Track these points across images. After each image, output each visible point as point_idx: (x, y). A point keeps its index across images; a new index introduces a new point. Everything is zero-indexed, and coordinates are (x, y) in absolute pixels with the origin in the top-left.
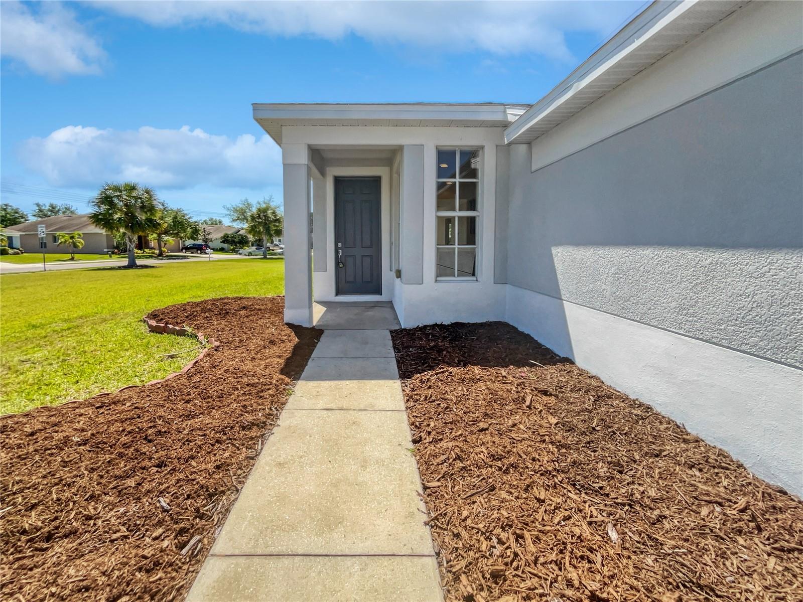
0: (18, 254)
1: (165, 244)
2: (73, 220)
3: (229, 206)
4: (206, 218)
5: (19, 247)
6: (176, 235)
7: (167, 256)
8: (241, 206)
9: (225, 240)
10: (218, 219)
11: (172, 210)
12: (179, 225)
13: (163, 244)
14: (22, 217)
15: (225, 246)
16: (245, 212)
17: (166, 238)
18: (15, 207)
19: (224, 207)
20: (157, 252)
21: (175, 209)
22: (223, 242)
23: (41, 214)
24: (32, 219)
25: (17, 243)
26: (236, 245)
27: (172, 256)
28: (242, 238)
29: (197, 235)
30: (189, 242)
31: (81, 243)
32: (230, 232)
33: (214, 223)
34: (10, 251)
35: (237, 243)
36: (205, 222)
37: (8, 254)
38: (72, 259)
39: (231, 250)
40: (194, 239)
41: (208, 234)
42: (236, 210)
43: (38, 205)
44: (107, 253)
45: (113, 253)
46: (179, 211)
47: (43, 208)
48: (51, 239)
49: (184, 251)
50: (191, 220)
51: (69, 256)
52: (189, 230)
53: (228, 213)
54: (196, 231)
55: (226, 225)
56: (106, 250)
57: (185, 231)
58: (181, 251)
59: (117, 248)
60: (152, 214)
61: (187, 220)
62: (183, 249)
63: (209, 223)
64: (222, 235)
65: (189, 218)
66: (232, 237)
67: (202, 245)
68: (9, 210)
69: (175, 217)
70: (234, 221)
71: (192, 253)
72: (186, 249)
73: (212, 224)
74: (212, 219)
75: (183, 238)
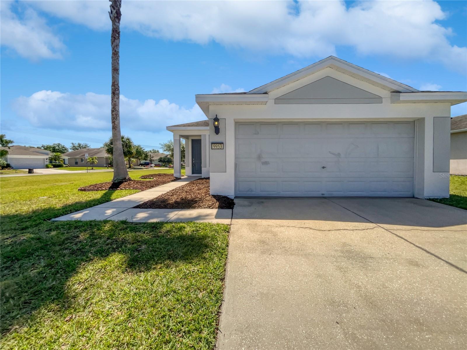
0: (67, 167)
1: (132, 162)
2: (90, 151)
3: (162, 143)
4: (151, 149)
5: (68, 164)
6: (137, 158)
7: (133, 168)
8: (168, 143)
9: (160, 160)
10: (157, 150)
11: (135, 146)
12: (139, 153)
13: (131, 162)
14: (66, 150)
15: (160, 163)
16: (170, 146)
17: (132, 159)
18: (63, 145)
19: (160, 144)
20: (128, 166)
21: (137, 145)
22: (159, 161)
23: (74, 148)
24: (70, 151)
25: (67, 162)
26: (166, 163)
27: (135, 168)
28: (169, 159)
29: (147, 158)
30: (143, 162)
31: (96, 161)
32: (162, 157)
33: (155, 152)
34: (64, 166)
35: (166, 162)
36: (150, 151)
37: (63, 167)
38: (92, 169)
39: (163, 165)
40: (146, 160)
41: (152, 158)
42: (166, 145)
43: (73, 144)
44: (106, 167)
45: (109, 167)
46: (139, 146)
47: (75, 145)
48: (80, 160)
49: (140, 166)
50: (144, 151)
51: (91, 168)
52: (143, 156)
53: (162, 147)
54: (146, 156)
55: (161, 153)
56: (105, 165)
57: (141, 156)
58: (139, 166)
59: (110, 164)
60: (130, 149)
61: (142, 151)
62: (140, 165)
63: (153, 152)
64: (159, 158)
65: (144, 150)
66: (164, 159)
67: (149, 163)
68: (60, 147)
69: (137, 149)
70: (165, 151)
71: (144, 167)
72: (142, 165)
73: (154, 152)
74: (154, 150)
75: (140, 159)
